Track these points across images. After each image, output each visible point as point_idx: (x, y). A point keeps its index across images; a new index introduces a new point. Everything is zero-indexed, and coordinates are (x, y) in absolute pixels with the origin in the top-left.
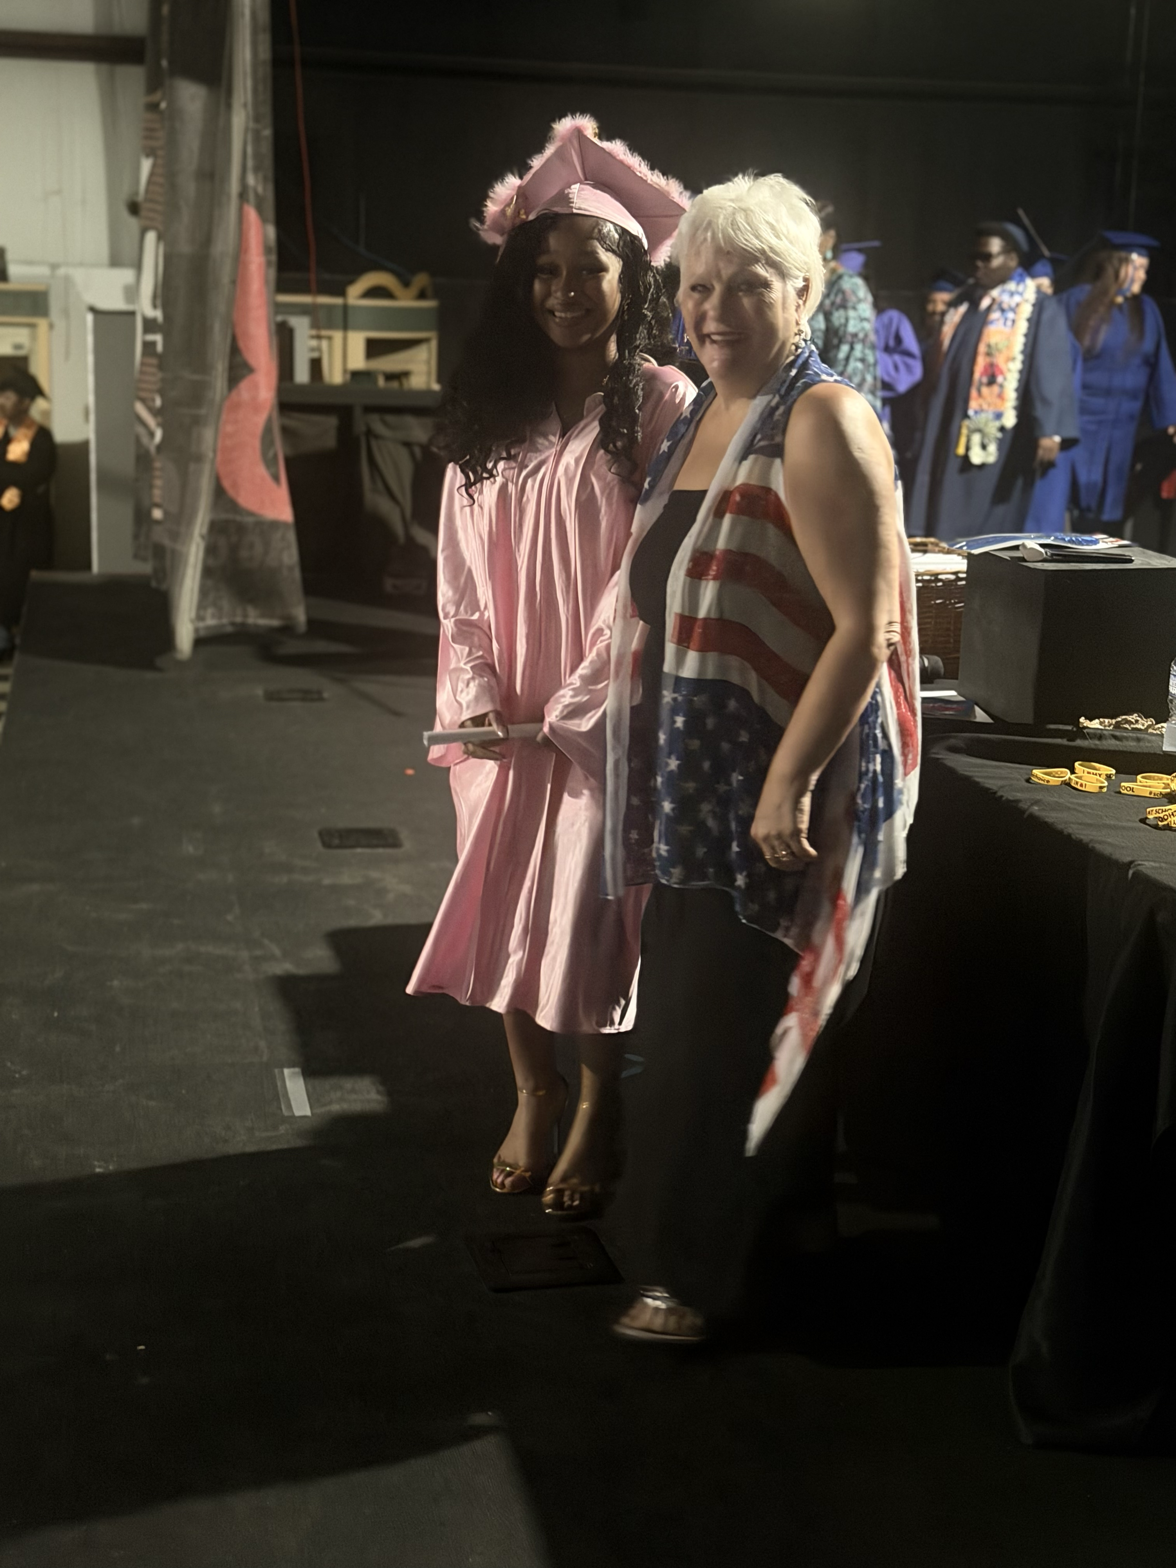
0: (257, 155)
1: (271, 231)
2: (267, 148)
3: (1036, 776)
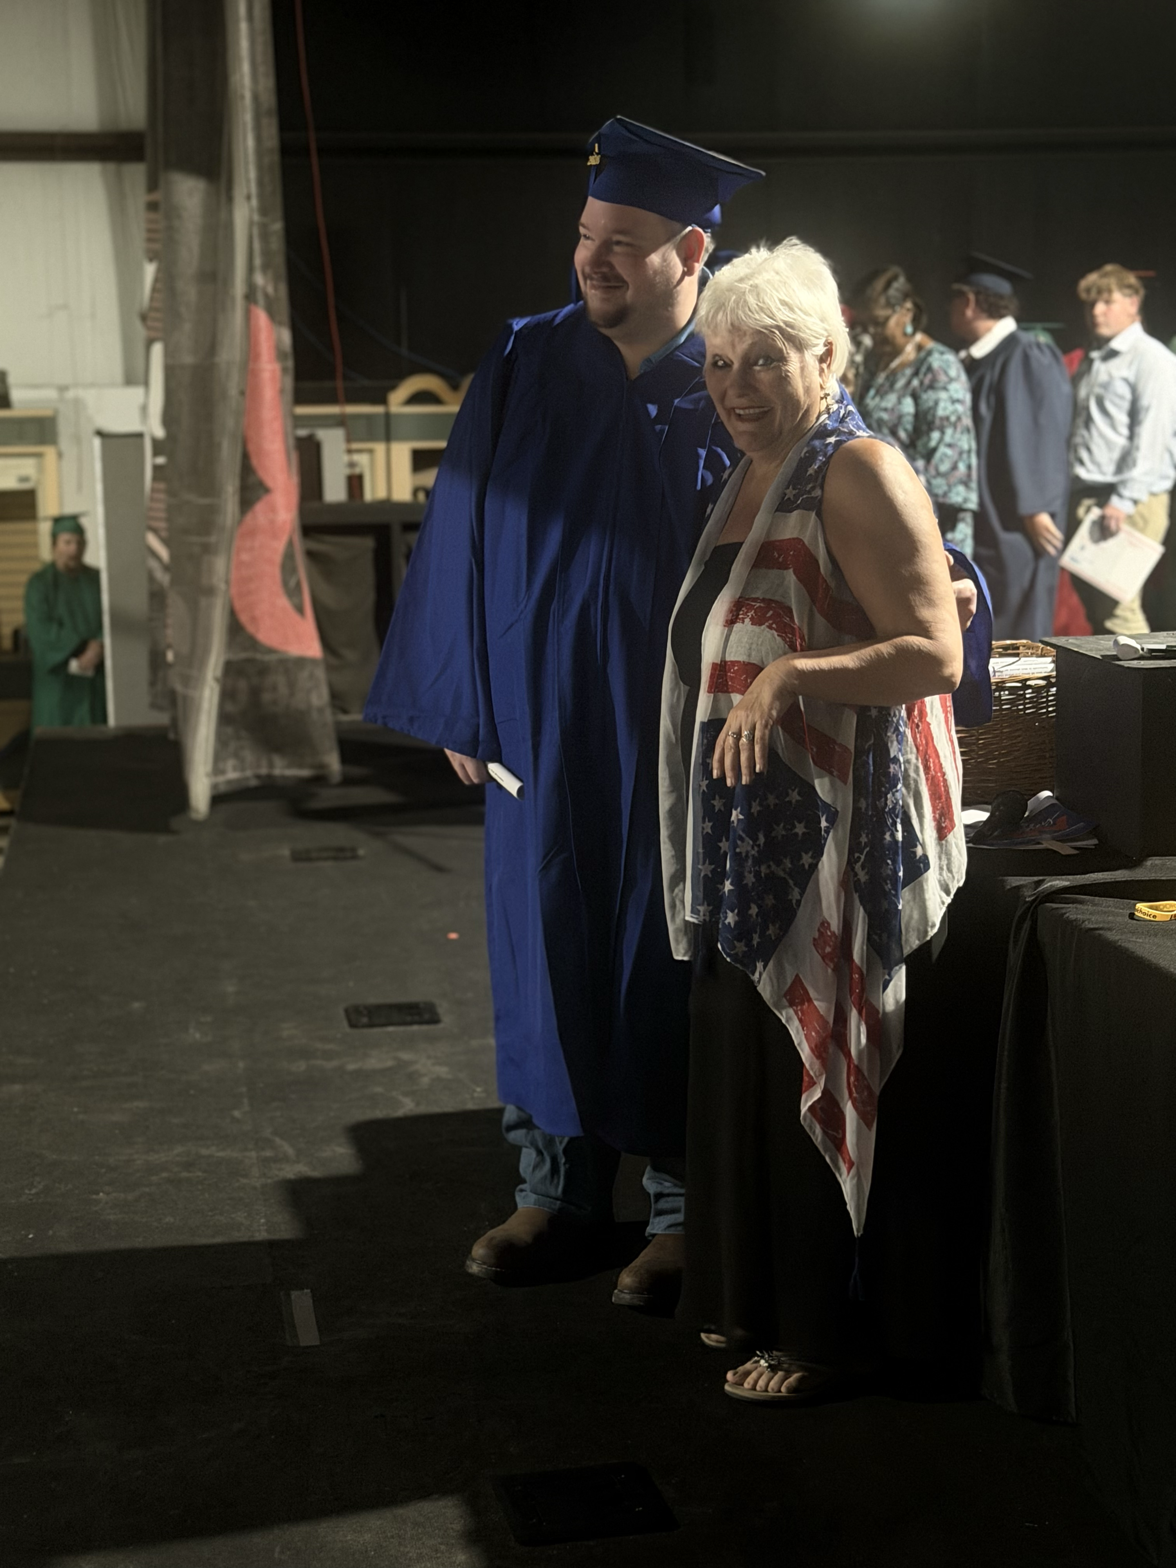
0: (266, 253)
1: (286, 336)
3: (1141, 911)
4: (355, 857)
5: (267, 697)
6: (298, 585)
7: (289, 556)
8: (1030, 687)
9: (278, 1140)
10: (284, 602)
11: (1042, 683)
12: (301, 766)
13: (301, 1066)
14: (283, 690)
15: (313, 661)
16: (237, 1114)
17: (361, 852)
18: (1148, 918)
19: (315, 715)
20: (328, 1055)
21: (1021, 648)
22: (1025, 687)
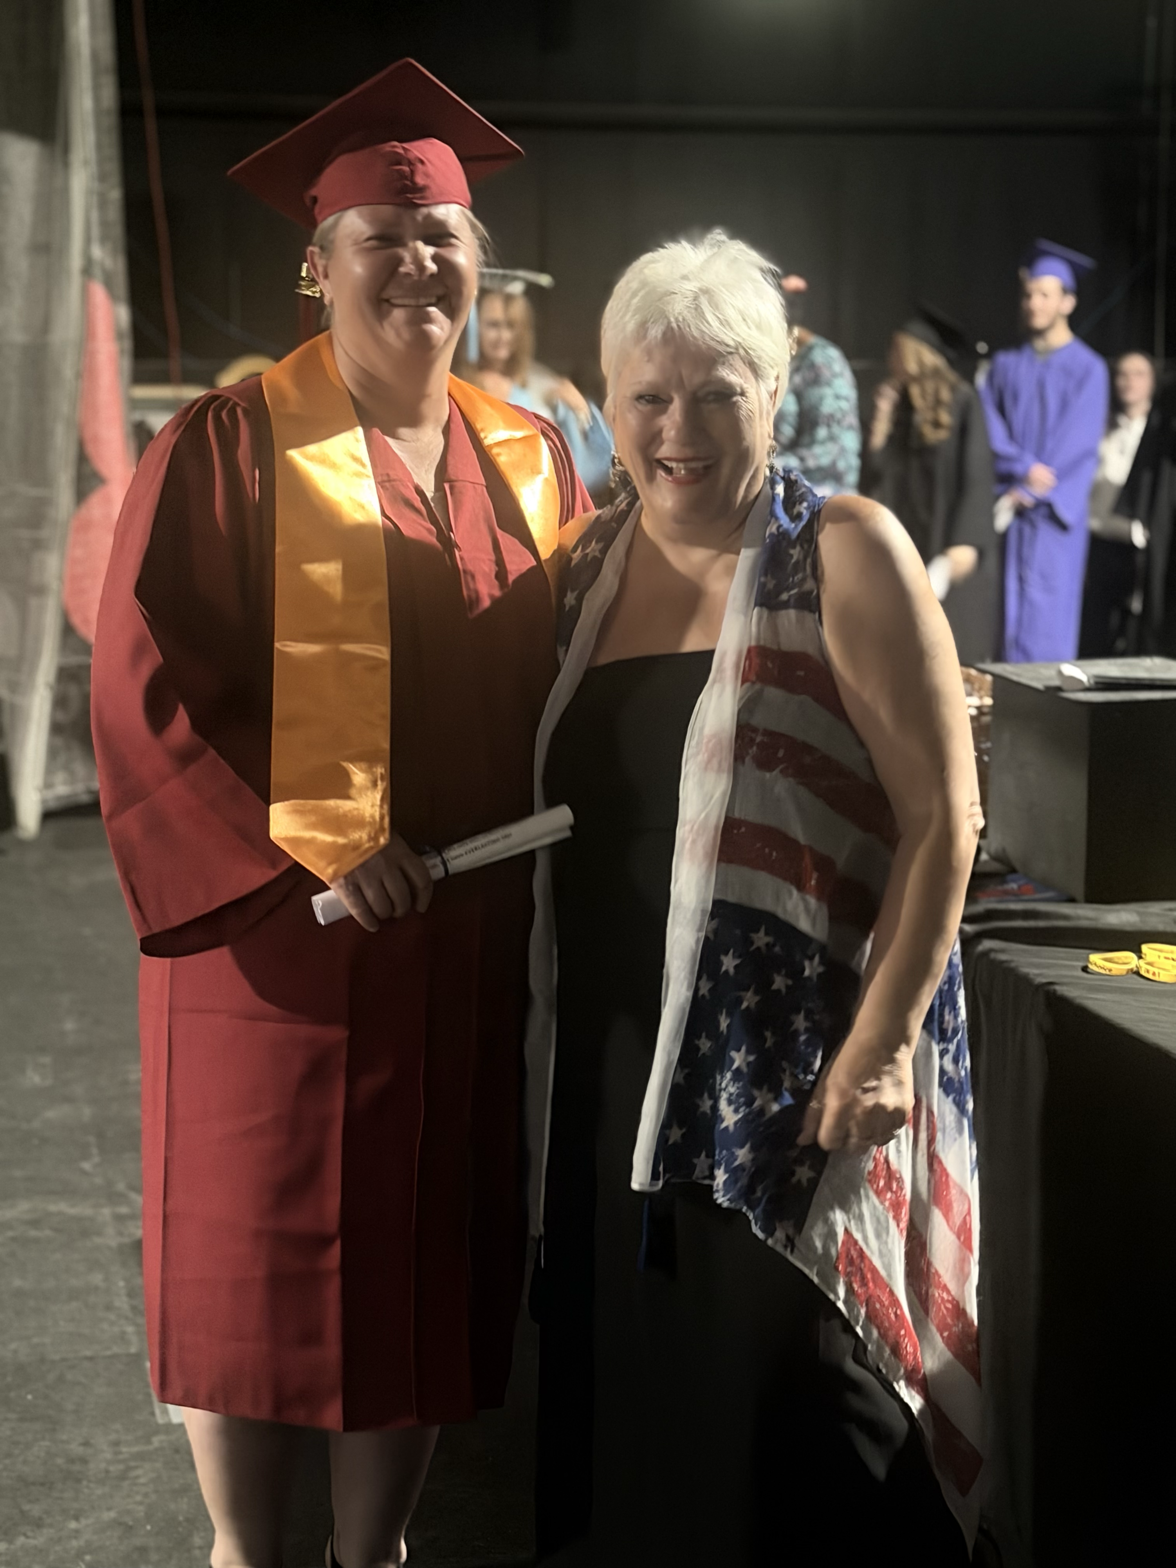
0: (104, 224)
1: (123, 314)
2: (115, 213)
3: (1095, 964)
18: (1103, 972)
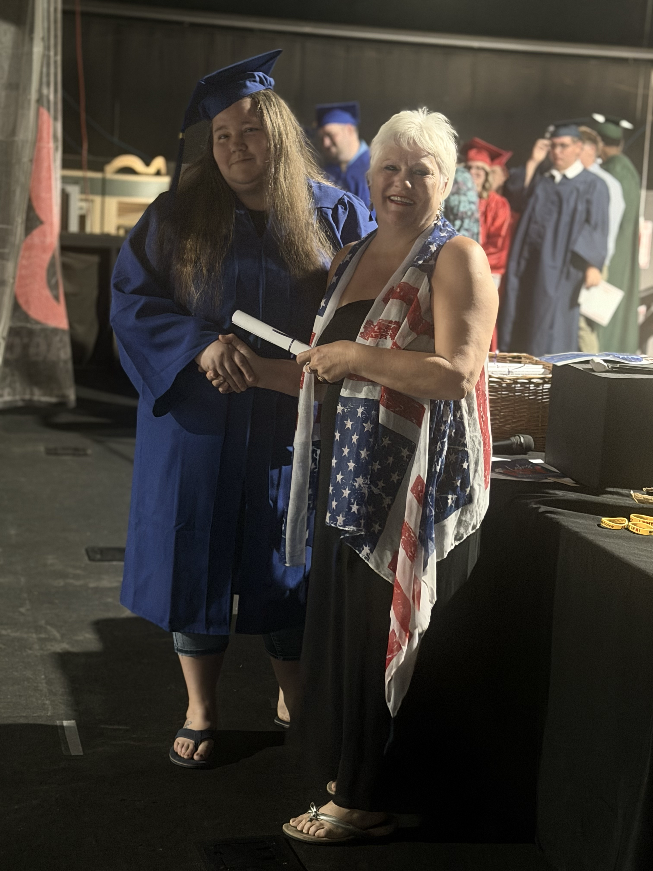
1: (58, 127)
3: (604, 523)
4: (85, 455)
5: (32, 351)
6: (57, 283)
7: (52, 265)
8: (533, 383)
9: (49, 627)
10: (47, 293)
11: (541, 381)
12: (51, 395)
13: (61, 583)
14: (43, 347)
15: (63, 331)
16: (22, 610)
17: (89, 452)
18: (609, 527)
19: (61, 364)
20: (76, 577)
21: (523, 358)
22: (530, 383)
